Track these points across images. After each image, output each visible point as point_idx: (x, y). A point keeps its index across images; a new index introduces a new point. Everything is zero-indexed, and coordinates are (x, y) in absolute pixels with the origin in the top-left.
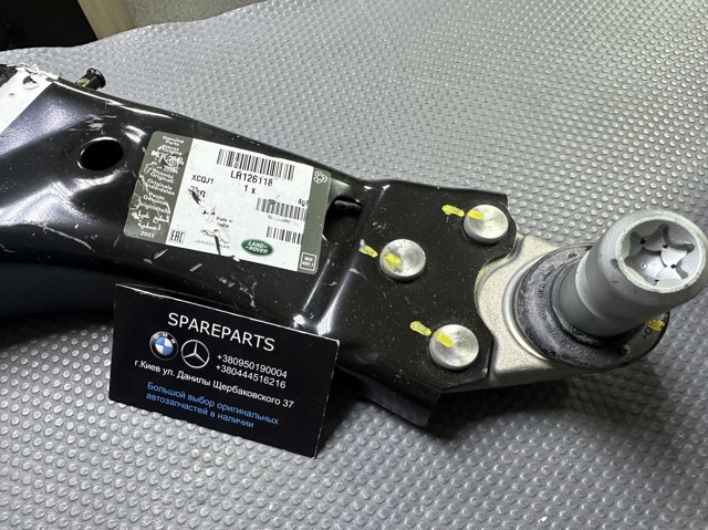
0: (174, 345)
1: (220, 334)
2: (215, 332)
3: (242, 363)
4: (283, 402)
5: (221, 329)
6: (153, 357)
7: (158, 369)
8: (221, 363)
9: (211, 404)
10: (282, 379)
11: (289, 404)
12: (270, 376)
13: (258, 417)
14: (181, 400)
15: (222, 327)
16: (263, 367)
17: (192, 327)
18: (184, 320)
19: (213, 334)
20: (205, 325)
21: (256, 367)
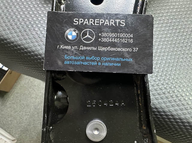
0: (77, 34)
1: (99, 23)
2: (97, 23)
3: (111, 35)
4: (133, 49)
8: (101, 37)
9: (98, 59)
10: (131, 38)
11: (136, 49)
12: (125, 38)
13: (122, 60)
14: (82, 61)
15: (100, 20)
16: (121, 35)
17: (85, 23)
18: (81, 21)
19: (96, 24)
20: (92, 21)
21: (118, 35)
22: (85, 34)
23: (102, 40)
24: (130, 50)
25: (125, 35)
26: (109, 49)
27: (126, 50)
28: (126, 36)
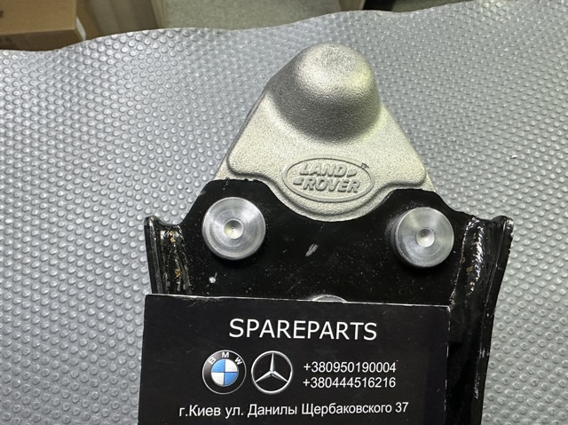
1: (305, 333)
2: (299, 333)
3: (339, 367)
4: (395, 407)
5: (306, 325)
6: (208, 394)
7: (217, 412)
8: (309, 375)
10: (390, 374)
11: (402, 407)
12: (376, 375)
15: (307, 323)
16: (365, 365)
17: (264, 333)
18: (253, 325)
19: (295, 337)
20: (283, 326)
21: (356, 367)
22: (263, 366)
23: (312, 383)
24: (388, 408)
25: (376, 367)
26: (332, 410)
27: (377, 409)
28: (379, 369)
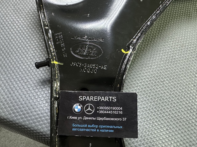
0: (81, 107)
1: (97, 99)
2: (96, 99)
3: (106, 108)
5: (97, 98)
6: (74, 114)
7: (76, 118)
8: (99, 110)
9: (97, 126)
10: (121, 110)
11: (125, 119)
12: (116, 110)
13: (115, 127)
14: (86, 128)
16: (113, 108)
17: (87, 100)
18: (84, 98)
19: (95, 100)
20: (92, 98)
21: (111, 108)
22: (87, 107)
23: (99, 112)
24: (121, 119)
25: (116, 108)
26: (105, 119)
27: (117, 119)
